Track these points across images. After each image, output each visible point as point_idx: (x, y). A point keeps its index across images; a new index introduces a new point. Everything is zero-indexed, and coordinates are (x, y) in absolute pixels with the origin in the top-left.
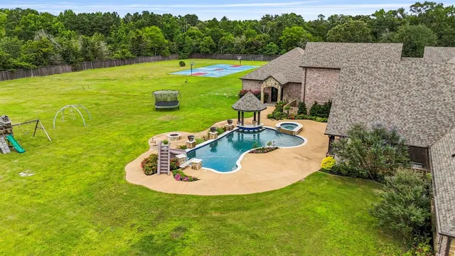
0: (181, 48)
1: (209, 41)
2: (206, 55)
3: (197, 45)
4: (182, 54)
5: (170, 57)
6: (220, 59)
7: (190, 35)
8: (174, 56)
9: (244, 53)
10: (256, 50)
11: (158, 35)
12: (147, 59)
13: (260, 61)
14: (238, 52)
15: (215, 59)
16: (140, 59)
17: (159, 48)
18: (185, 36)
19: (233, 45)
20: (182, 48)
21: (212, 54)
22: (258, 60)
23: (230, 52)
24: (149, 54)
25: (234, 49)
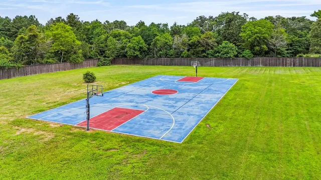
0: (102, 52)
1: (139, 42)
2: (134, 60)
3: (123, 48)
4: (102, 59)
5: (85, 63)
6: (153, 64)
7: (115, 36)
8: (91, 62)
9: (188, 56)
10: (203, 51)
11: (67, 34)
12: (45, 68)
13: (210, 65)
14: (178, 55)
15: (147, 64)
16: (29, 68)
17: (67, 52)
18: (108, 37)
19: (170, 47)
20: (104, 52)
21: (142, 59)
22: (207, 65)
23: (166, 55)
24: (50, 60)
25: (172, 52)
